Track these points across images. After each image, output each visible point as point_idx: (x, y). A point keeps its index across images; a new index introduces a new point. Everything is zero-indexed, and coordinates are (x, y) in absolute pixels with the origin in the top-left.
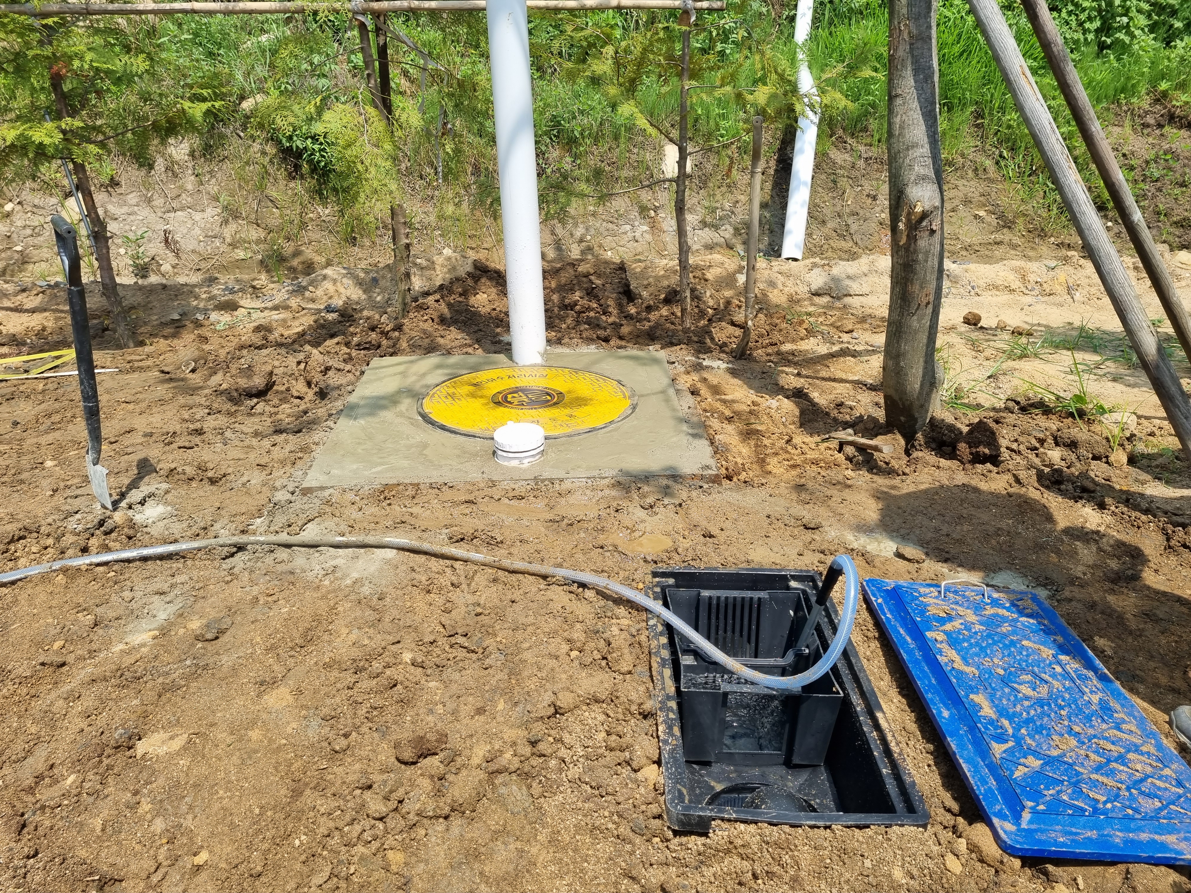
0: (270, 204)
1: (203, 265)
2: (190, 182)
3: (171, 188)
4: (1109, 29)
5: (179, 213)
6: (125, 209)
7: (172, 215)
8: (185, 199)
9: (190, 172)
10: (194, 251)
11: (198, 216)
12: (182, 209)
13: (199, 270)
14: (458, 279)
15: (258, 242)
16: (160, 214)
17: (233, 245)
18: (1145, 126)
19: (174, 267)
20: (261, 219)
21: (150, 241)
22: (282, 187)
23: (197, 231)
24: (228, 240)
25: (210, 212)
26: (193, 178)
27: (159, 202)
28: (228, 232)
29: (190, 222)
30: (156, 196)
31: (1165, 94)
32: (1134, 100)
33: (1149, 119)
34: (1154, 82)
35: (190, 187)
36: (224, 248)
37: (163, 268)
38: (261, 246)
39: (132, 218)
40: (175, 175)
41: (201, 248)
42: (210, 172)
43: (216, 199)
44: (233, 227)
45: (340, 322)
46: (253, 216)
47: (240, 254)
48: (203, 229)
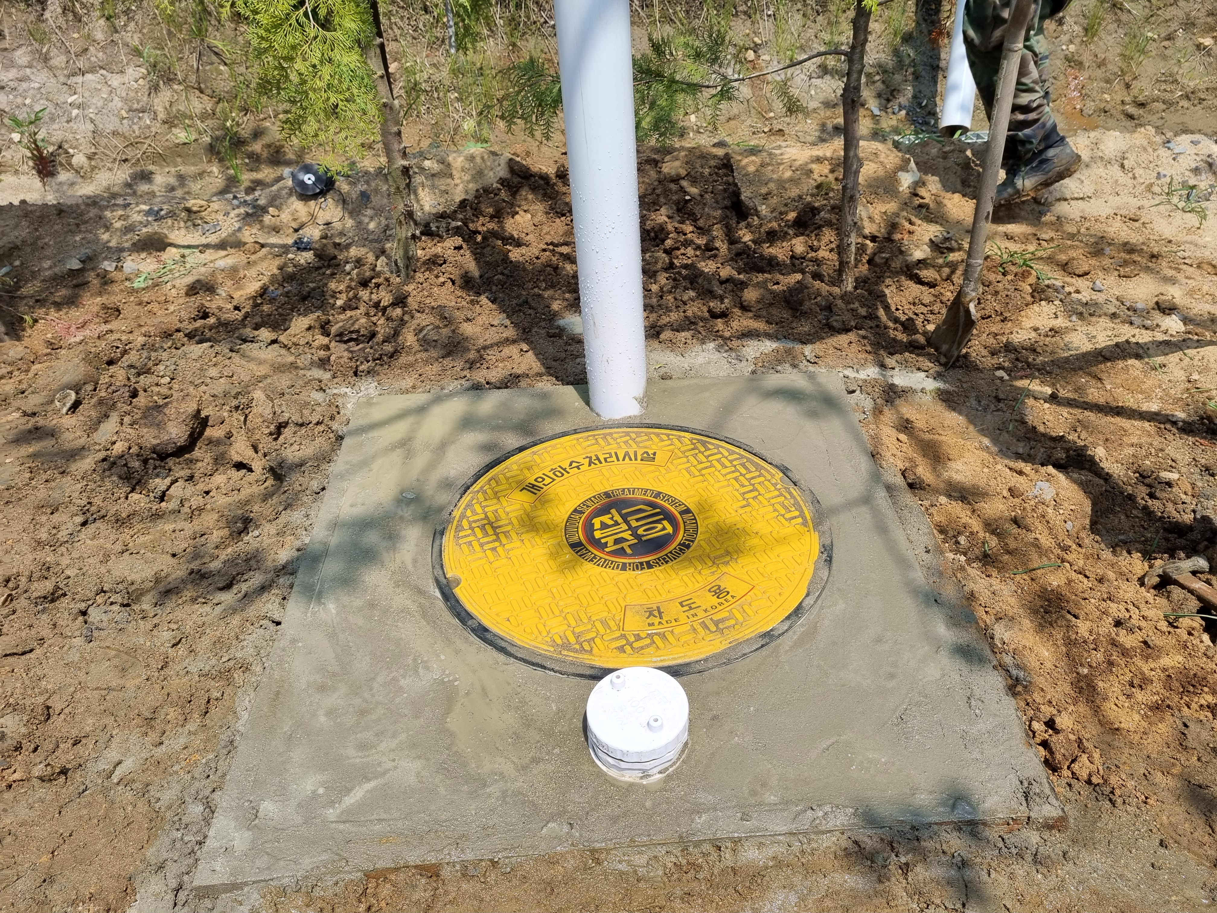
0: (214, 58)
1: (130, 153)
2: (99, 28)
3: (74, 39)
5: (89, 76)
6: (13, 74)
7: (79, 79)
8: (96, 55)
9: (98, 13)
10: (115, 133)
11: (115, 81)
12: (92, 70)
13: (125, 161)
14: (487, 191)
15: (204, 116)
16: (62, 79)
17: (170, 123)
19: (90, 158)
20: (205, 82)
21: (53, 119)
22: (229, 32)
23: (117, 103)
24: (162, 116)
25: (131, 72)
26: (102, 22)
27: (59, 60)
28: (160, 102)
29: (105, 89)
30: (54, 52)
35: (99, 36)
36: (157, 127)
37: (74, 161)
38: (209, 122)
39: (25, 85)
40: (78, 19)
41: (125, 127)
42: (127, 12)
43: (137, 53)
44: (165, 95)
45: (318, 268)
46: (193, 78)
47: (181, 135)
48: (125, 100)
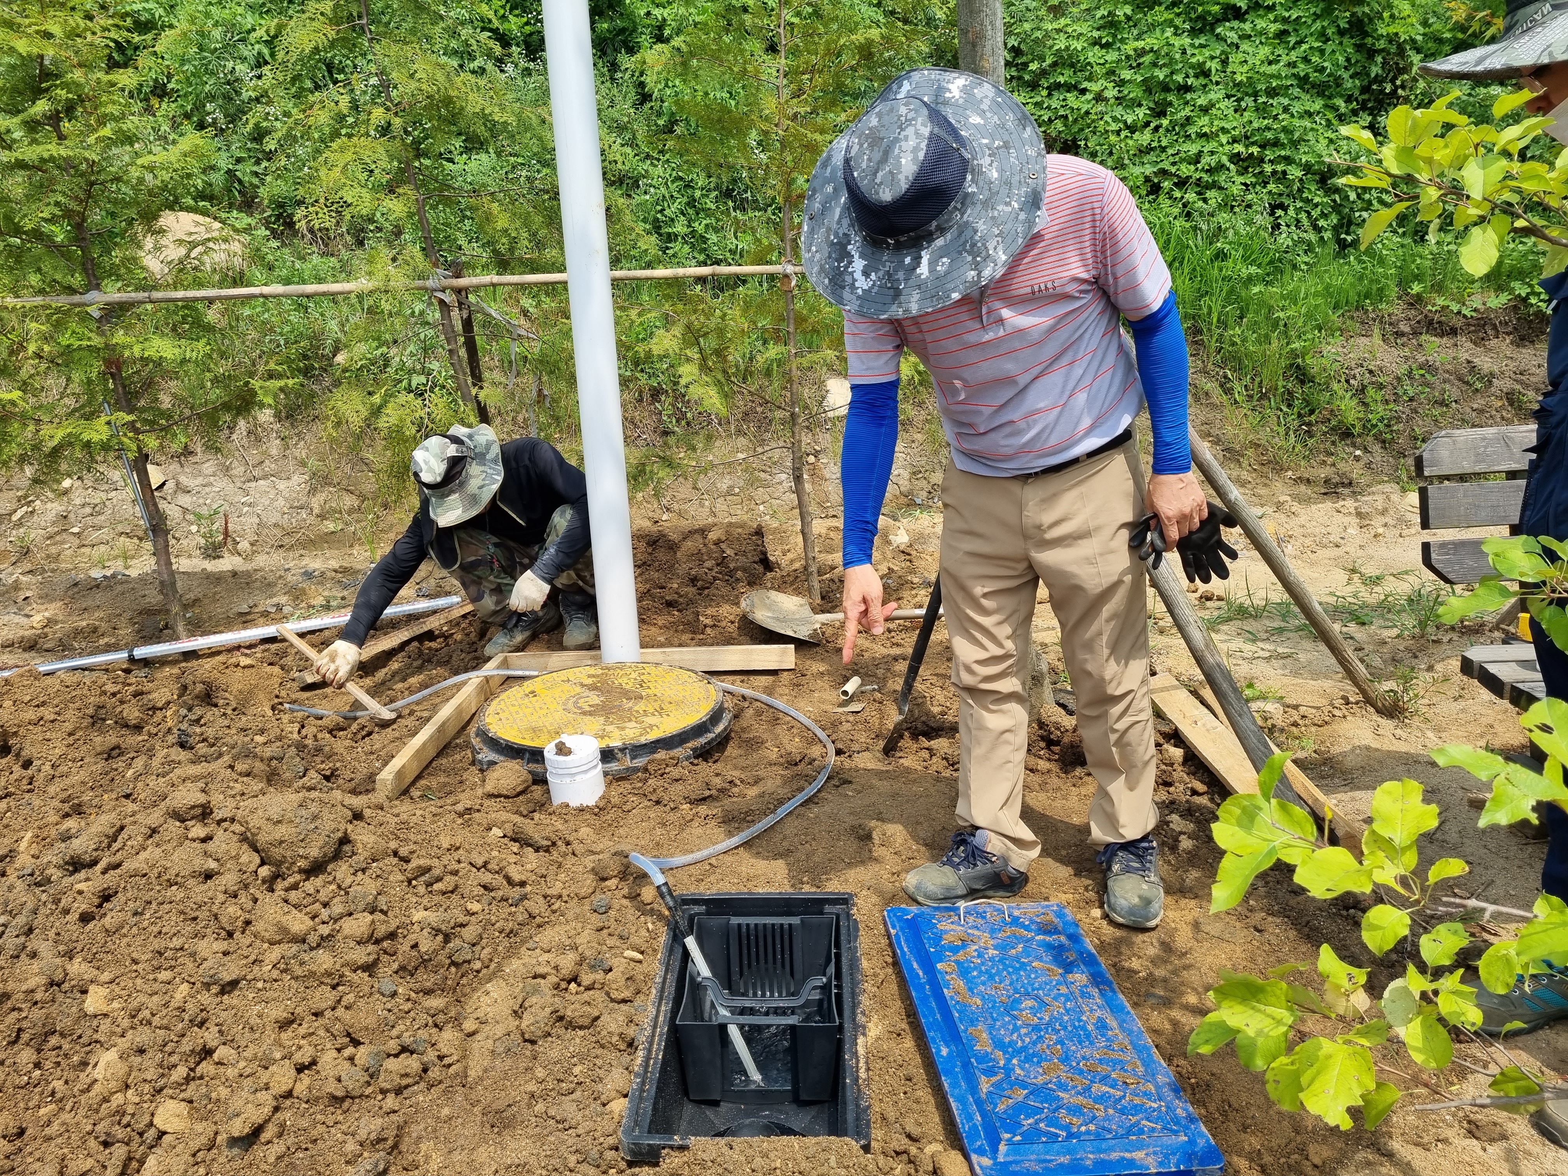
0: (365, 467)
1: (286, 540)
2: (274, 446)
3: (254, 454)
4: (1350, 223)
5: (261, 482)
6: (200, 480)
7: (253, 484)
8: (269, 466)
9: (275, 435)
10: (276, 525)
11: (282, 485)
12: (265, 477)
13: (282, 546)
15: (350, 512)
16: (239, 484)
17: (322, 517)
18: (1399, 334)
19: (252, 545)
20: (355, 485)
23: (281, 502)
24: (316, 511)
25: (296, 479)
26: (278, 441)
27: (238, 470)
28: (316, 502)
29: (273, 493)
30: (235, 464)
31: (1419, 297)
32: (1383, 306)
33: (1404, 327)
34: (1403, 283)
35: (274, 452)
36: (311, 520)
37: (239, 546)
38: (355, 516)
39: (207, 489)
40: (258, 439)
41: (284, 521)
42: (298, 435)
43: (303, 464)
44: (321, 495)
46: (345, 482)
47: (330, 526)
48: (286, 499)
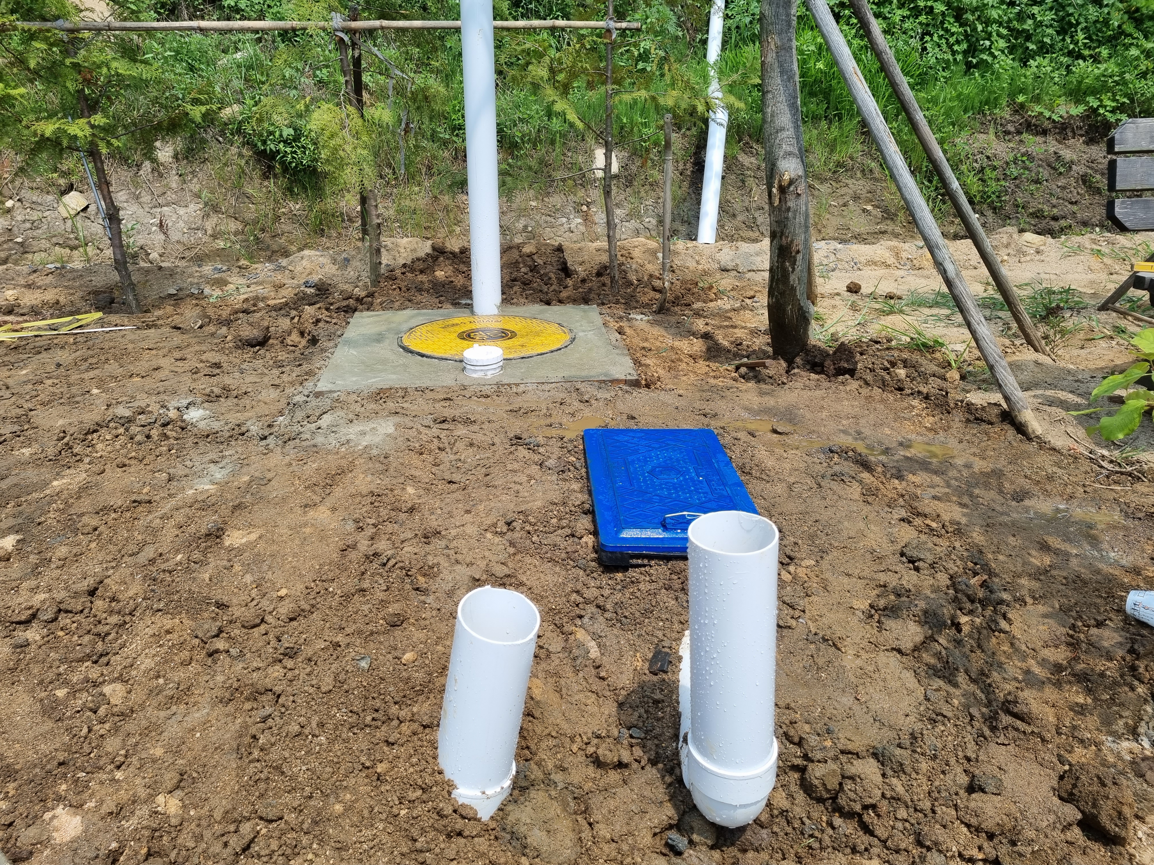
0: (246, 200)
1: (187, 254)
2: (174, 181)
3: (157, 187)
4: (975, 50)
5: (165, 208)
7: (158, 210)
8: (171, 196)
9: (174, 172)
10: (178, 242)
11: (182, 211)
12: (167, 205)
13: (183, 258)
14: (418, 259)
15: (236, 234)
16: (147, 209)
17: (214, 236)
18: (1007, 133)
19: (161, 256)
20: (239, 213)
21: (138, 233)
22: (257, 185)
23: (182, 224)
24: (209, 232)
25: (192, 207)
26: (177, 177)
27: (146, 198)
28: (209, 225)
29: (174, 216)
30: (143, 193)
31: (1022, 106)
32: (997, 111)
33: (1011, 128)
34: (1012, 95)
35: (174, 185)
36: (206, 239)
37: (151, 257)
38: (239, 237)
40: (161, 175)
41: (185, 239)
42: (192, 173)
43: (198, 196)
44: (214, 220)
45: (317, 295)
46: (232, 211)
47: (221, 244)
48: (185, 222)
